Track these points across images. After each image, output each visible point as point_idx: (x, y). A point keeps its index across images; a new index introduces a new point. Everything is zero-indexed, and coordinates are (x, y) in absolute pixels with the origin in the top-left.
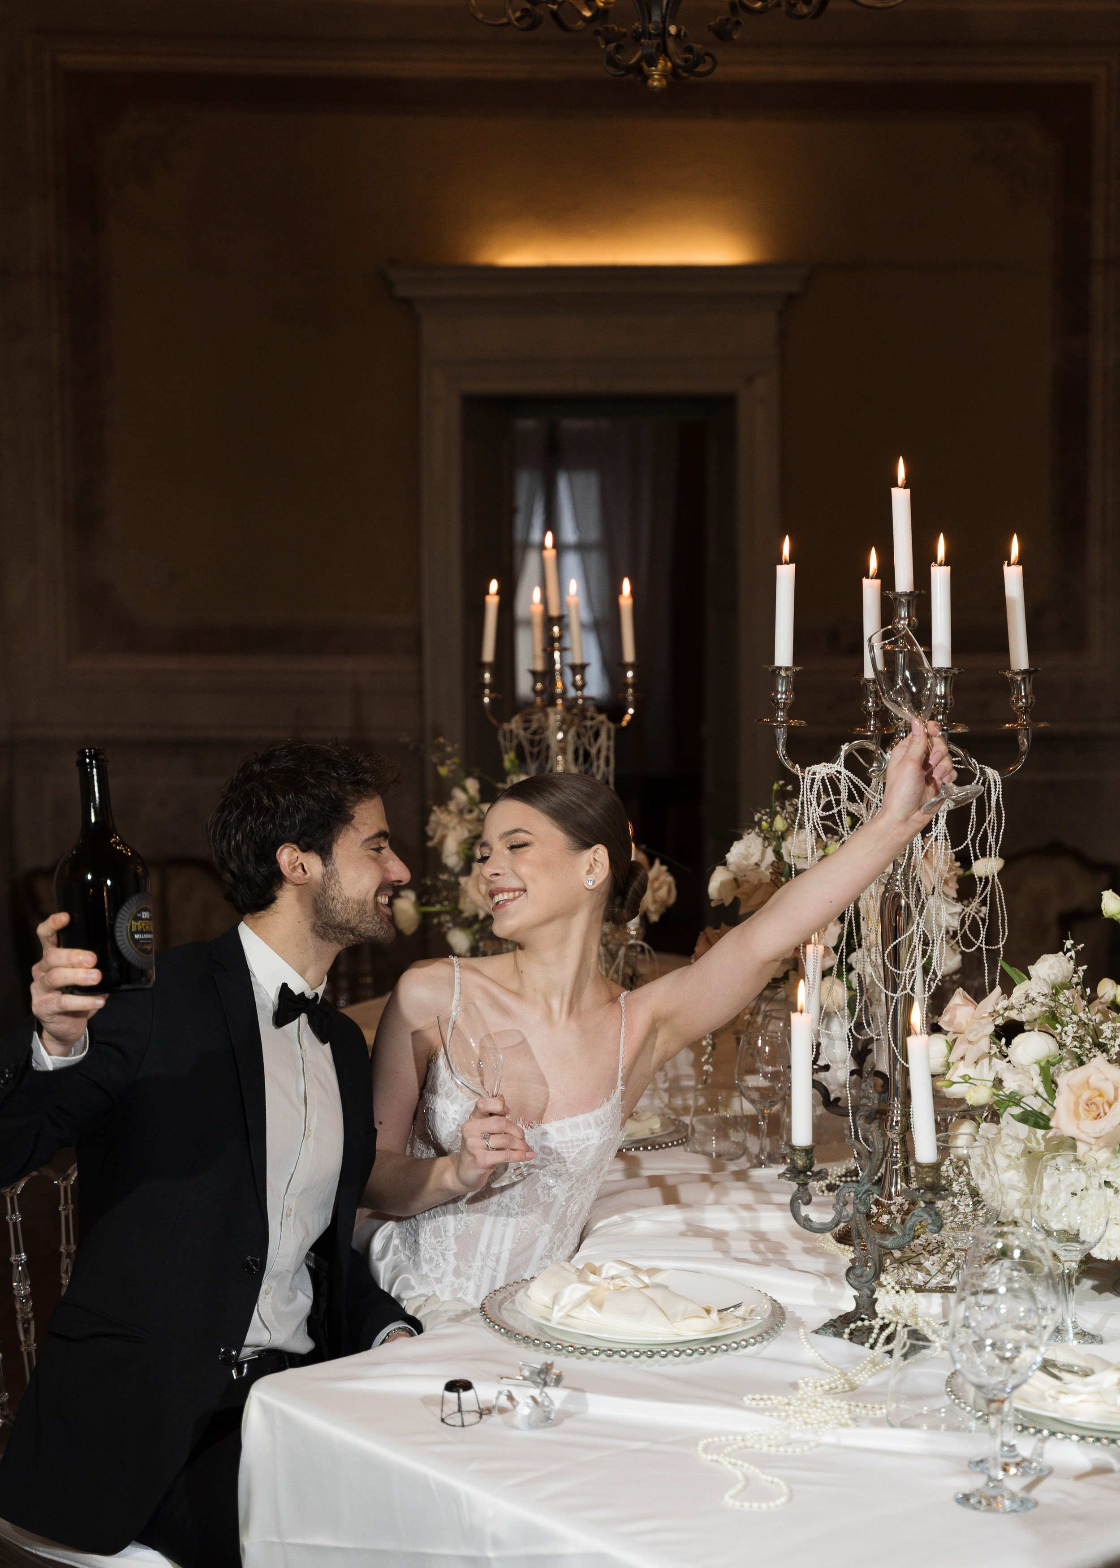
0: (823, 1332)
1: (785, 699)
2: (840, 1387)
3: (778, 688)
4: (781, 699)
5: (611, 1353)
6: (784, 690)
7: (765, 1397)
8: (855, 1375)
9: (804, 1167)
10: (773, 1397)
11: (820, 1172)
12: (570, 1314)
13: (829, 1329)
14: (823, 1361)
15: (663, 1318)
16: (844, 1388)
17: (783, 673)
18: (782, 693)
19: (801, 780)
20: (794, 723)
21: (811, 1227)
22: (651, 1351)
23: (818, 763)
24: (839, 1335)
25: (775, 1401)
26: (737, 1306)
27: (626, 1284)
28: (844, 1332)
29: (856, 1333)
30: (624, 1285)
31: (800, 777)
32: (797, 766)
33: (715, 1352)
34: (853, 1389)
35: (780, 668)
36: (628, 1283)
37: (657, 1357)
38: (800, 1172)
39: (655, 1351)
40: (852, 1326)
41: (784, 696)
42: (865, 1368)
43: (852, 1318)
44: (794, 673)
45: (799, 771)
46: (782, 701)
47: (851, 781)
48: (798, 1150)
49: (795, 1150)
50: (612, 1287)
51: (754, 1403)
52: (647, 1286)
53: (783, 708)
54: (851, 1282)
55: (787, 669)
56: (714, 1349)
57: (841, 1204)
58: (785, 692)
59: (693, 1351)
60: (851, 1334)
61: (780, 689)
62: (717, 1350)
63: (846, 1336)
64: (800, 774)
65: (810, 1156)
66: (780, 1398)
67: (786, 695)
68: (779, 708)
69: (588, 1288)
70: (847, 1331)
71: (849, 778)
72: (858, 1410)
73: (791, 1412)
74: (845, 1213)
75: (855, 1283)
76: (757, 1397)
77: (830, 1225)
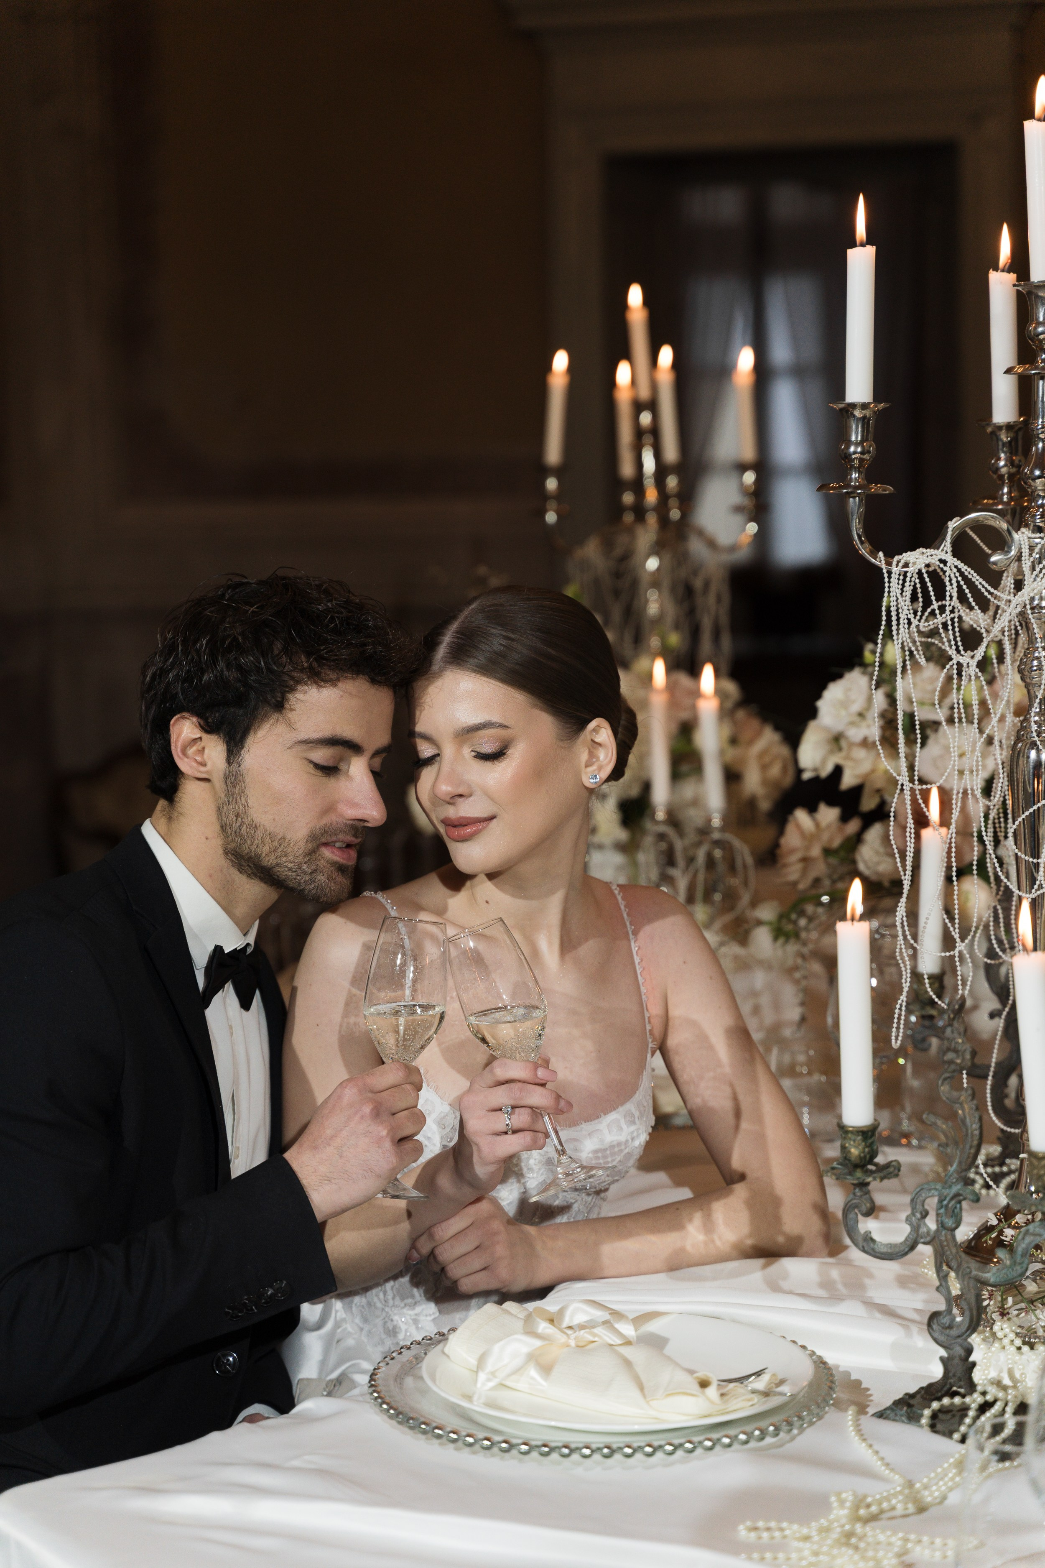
0: (892, 1415)
1: (862, 453)
2: (900, 1506)
3: (850, 436)
4: (855, 453)
5: (547, 1449)
6: (859, 438)
7: (773, 1524)
8: (926, 1487)
9: (861, 1158)
10: (785, 1525)
11: (888, 1165)
12: (504, 1382)
13: (901, 1410)
14: (879, 1463)
15: (636, 1393)
16: (906, 1509)
17: (858, 413)
18: (857, 444)
19: (886, 575)
20: (875, 488)
21: (873, 1250)
22: (608, 1447)
23: (913, 549)
24: (913, 1418)
25: (787, 1532)
26: (758, 1374)
27: (596, 1339)
28: (922, 1415)
29: (941, 1416)
30: (591, 1338)
31: (885, 571)
32: (881, 554)
33: (711, 1449)
34: (922, 1509)
35: (853, 406)
36: (599, 1336)
37: (618, 1457)
38: (856, 1166)
39: (615, 1446)
40: (935, 1405)
41: (859, 449)
42: (946, 1475)
43: (938, 1391)
44: (875, 412)
45: (883, 562)
46: (857, 456)
47: (962, 574)
48: (852, 1132)
49: (847, 1132)
50: (573, 1343)
51: (753, 1535)
52: (628, 1343)
53: (859, 467)
54: (936, 1335)
55: (864, 406)
56: (708, 1444)
57: (918, 1215)
58: (861, 443)
59: (676, 1447)
60: (934, 1416)
61: (853, 438)
62: (714, 1445)
63: (924, 1421)
64: (884, 566)
65: (870, 1141)
66: (795, 1527)
67: (863, 447)
68: (852, 467)
69: (538, 1343)
70: (927, 1412)
71: (959, 570)
72: (918, 1549)
73: (806, 1553)
74: (923, 1230)
75: (942, 1338)
76: (761, 1524)
77: (902, 1248)
